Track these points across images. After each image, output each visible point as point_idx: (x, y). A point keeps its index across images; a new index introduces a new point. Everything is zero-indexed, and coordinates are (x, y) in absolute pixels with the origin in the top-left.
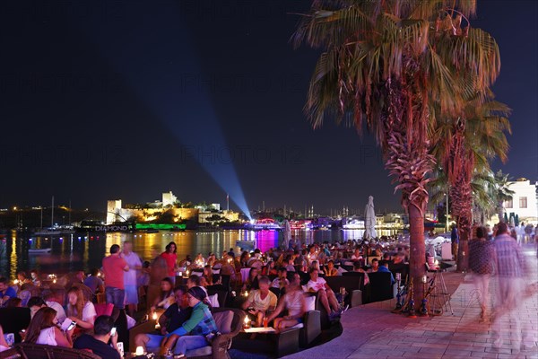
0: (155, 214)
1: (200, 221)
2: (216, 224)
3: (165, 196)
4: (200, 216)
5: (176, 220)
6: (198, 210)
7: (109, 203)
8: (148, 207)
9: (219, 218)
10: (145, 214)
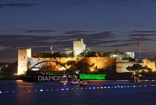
0: (69, 63)
1: (118, 70)
2: (138, 73)
3: (75, 44)
4: (118, 65)
5: (92, 69)
6: (115, 59)
7: (20, 52)
8: (60, 56)
9: (141, 67)
10: (58, 63)
